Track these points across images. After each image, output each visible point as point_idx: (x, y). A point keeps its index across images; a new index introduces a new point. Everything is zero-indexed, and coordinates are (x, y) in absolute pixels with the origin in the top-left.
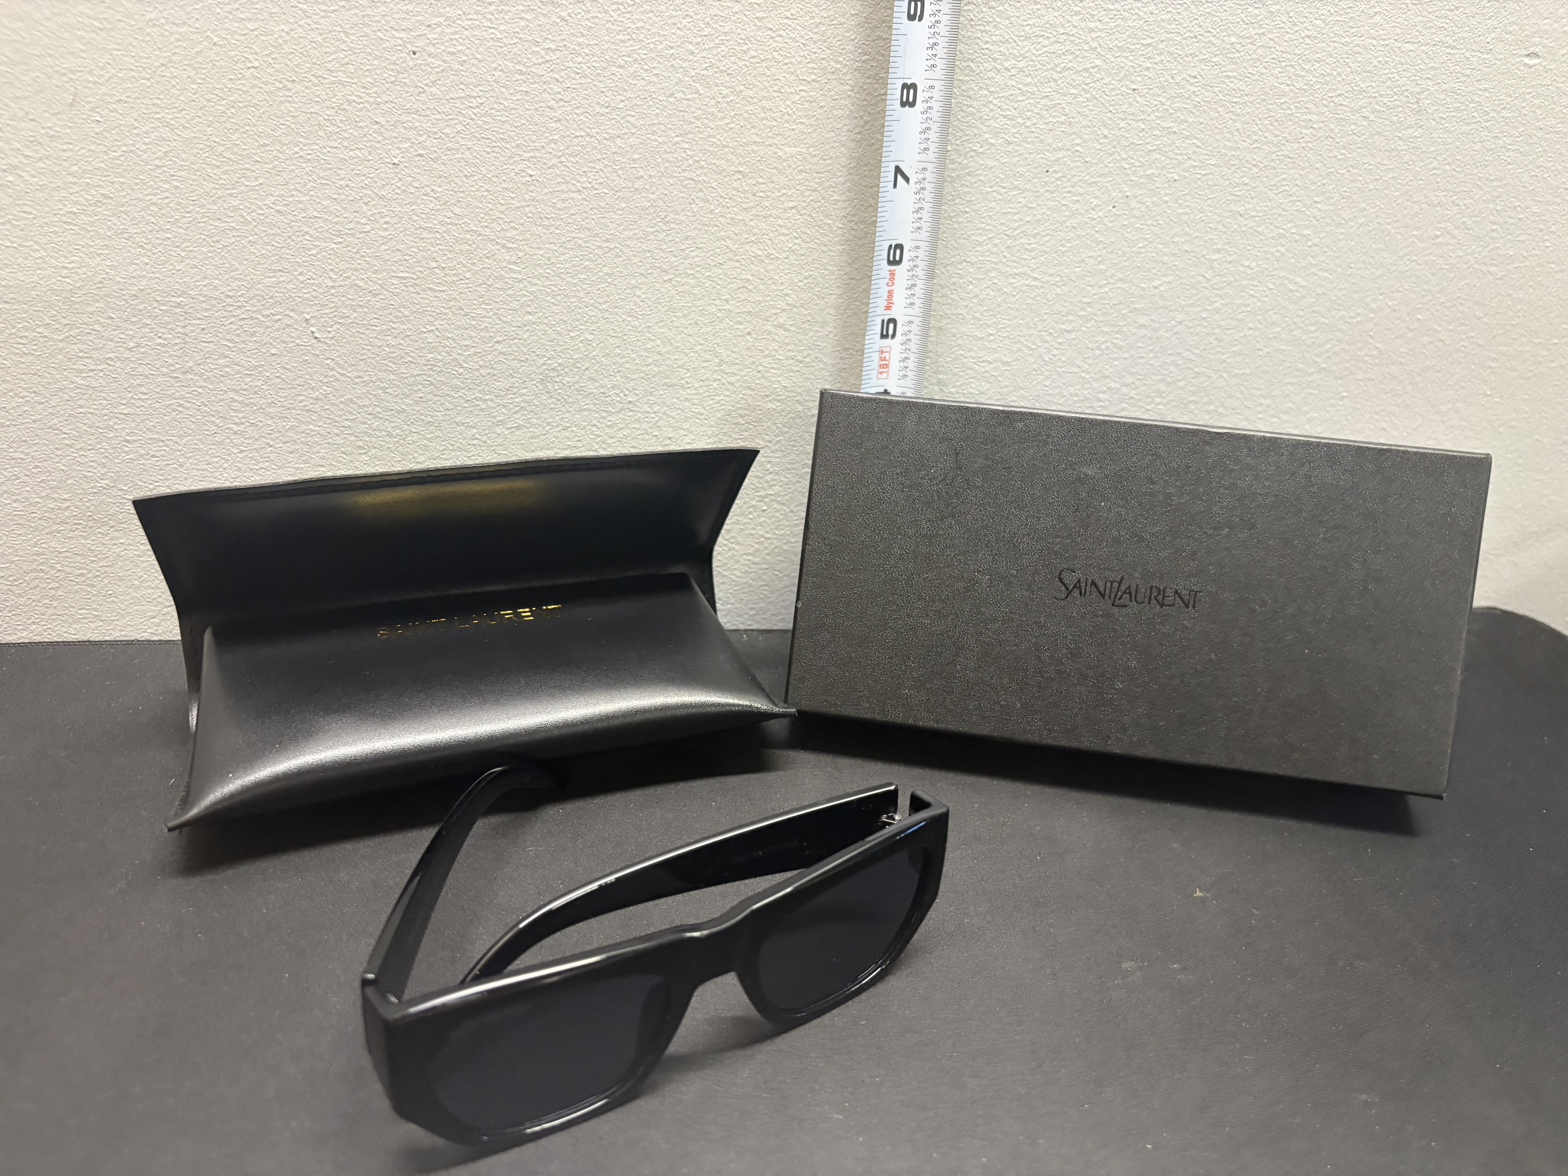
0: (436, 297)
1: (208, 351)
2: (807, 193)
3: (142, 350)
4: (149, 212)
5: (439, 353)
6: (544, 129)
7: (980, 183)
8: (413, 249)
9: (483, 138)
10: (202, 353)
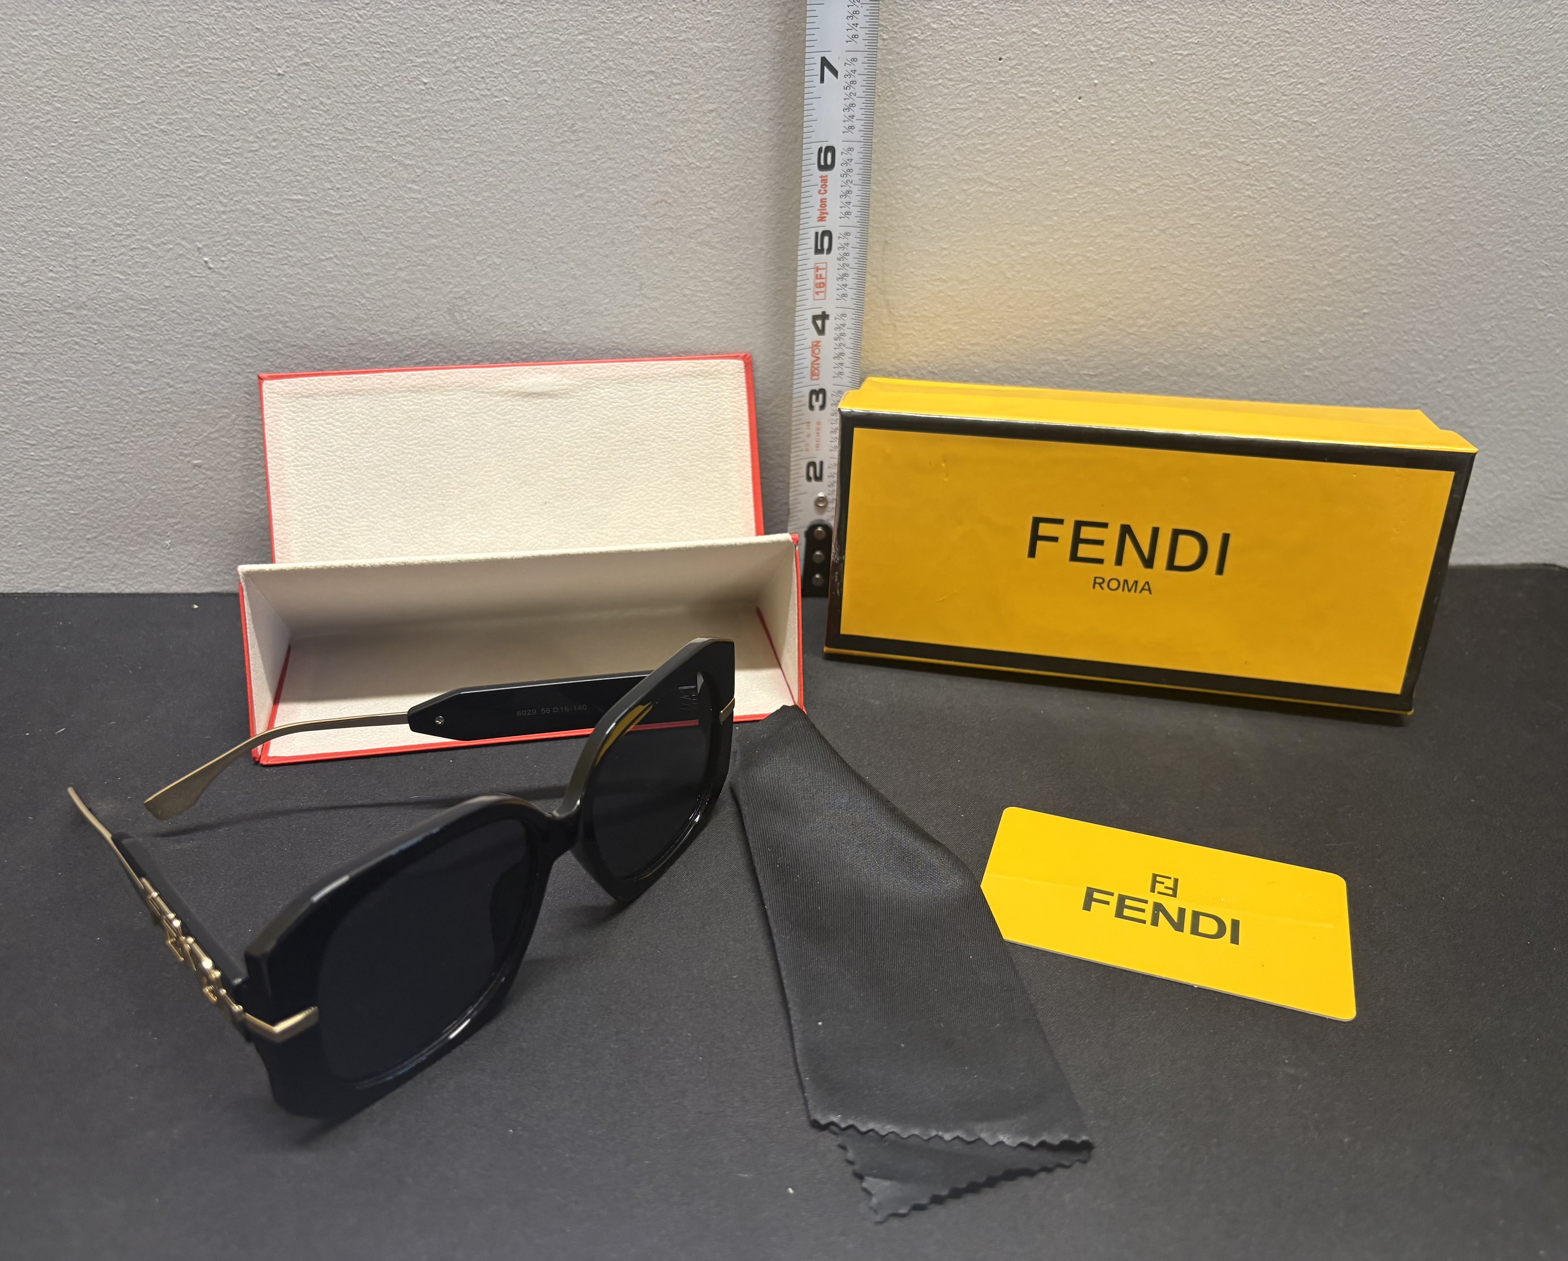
0: (332, 221)
1: (100, 285)
2: (728, 94)
3: (35, 285)
4: (32, 137)
5: (340, 283)
6: (436, 30)
7: (923, 75)
8: (305, 169)
9: (371, 42)
10: (94, 287)
